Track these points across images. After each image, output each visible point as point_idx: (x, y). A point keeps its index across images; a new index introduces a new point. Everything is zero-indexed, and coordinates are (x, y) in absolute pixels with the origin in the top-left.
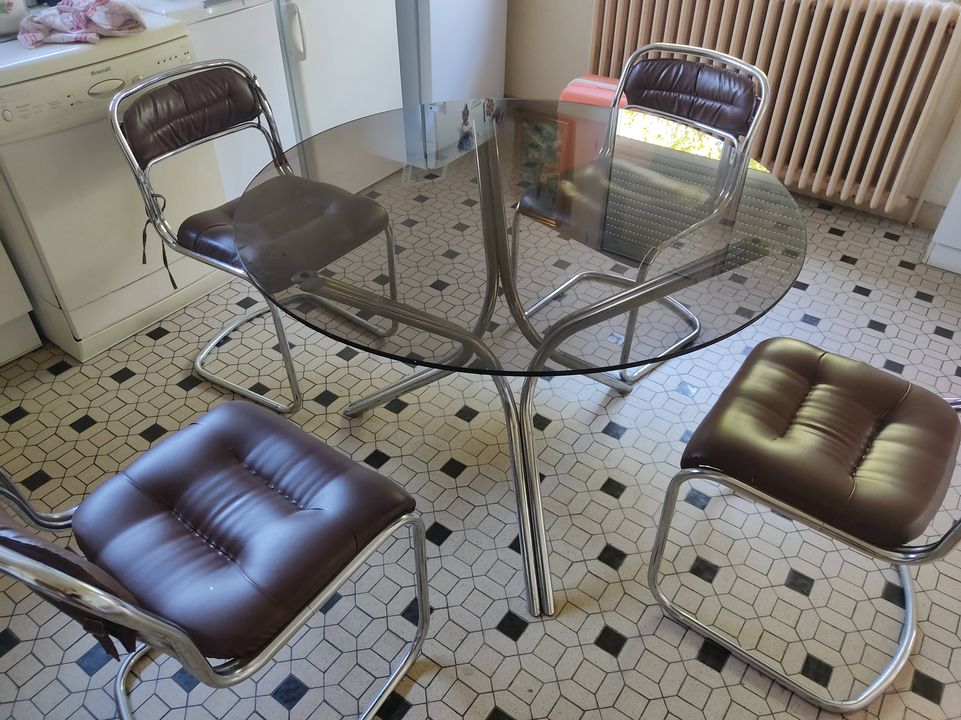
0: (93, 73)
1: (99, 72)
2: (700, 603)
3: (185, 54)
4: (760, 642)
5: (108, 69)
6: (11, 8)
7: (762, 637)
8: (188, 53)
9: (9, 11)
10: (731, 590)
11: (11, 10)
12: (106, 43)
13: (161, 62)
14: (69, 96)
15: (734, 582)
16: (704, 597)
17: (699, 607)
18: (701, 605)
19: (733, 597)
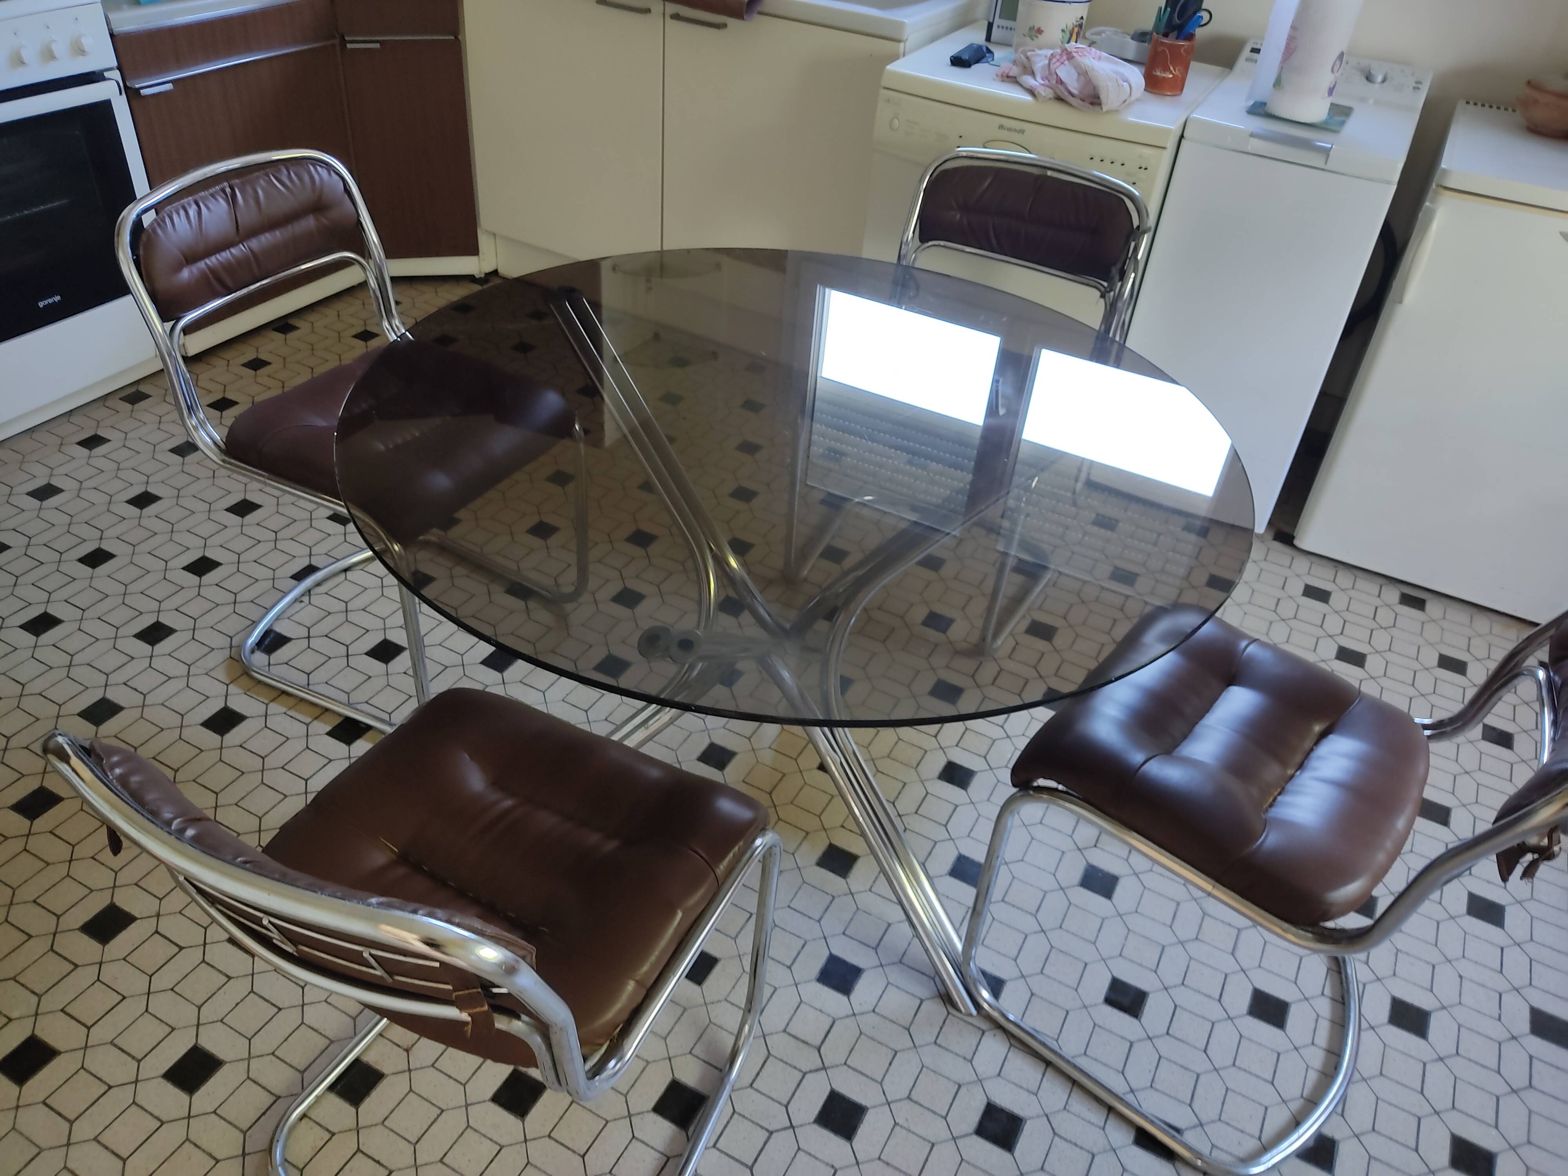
0: (1001, 127)
1: (1009, 129)
2: (453, 1076)
3: (1140, 168)
4: (370, 1160)
5: (1022, 132)
6: (1039, 36)
7: (378, 1165)
8: (1146, 169)
9: (1034, 38)
10: (475, 1130)
11: (1037, 37)
12: (1059, 108)
13: (1097, 159)
14: (961, 137)
15: (491, 1140)
16: (465, 1084)
17: (446, 1074)
18: (450, 1077)
19: (460, 1132)
